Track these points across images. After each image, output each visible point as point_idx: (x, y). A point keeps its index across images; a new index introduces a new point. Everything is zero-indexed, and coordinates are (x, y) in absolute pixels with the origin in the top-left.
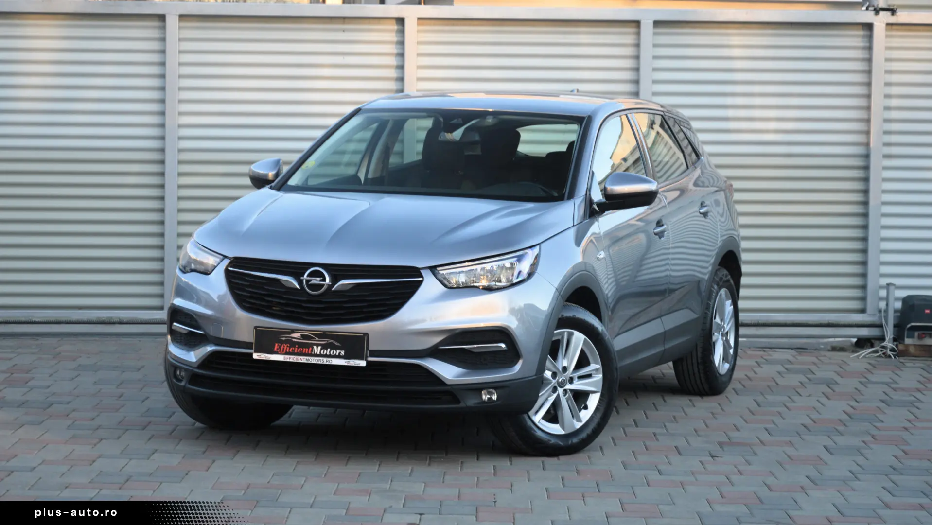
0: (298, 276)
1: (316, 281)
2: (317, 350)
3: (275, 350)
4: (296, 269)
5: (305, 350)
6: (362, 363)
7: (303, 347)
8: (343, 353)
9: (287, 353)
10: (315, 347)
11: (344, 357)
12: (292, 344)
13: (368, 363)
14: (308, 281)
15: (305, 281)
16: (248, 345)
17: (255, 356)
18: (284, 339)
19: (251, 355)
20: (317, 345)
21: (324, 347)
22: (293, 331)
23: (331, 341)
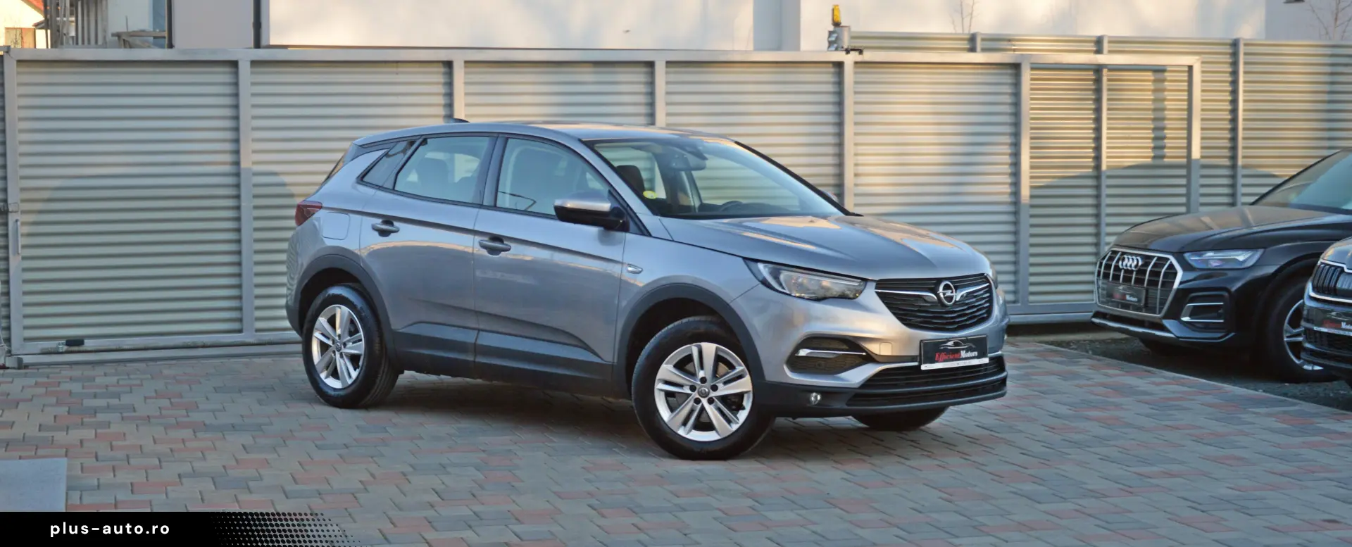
0: (935, 291)
1: (949, 293)
2: (963, 354)
3: (936, 359)
4: (933, 285)
5: (956, 356)
6: (986, 360)
7: (954, 354)
8: (975, 354)
9: (945, 361)
10: (962, 352)
11: (978, 357)
12: (947, 351)
13: (991, 359)
14: (944, 294)
15: (942, 296)
16: (913, 359)
17: (924, 367)
18: (942, 348)
19: (919, 367)
20: (963, 349)
21: (967, 350)
22: (948, 340)
23: (970, 344)
